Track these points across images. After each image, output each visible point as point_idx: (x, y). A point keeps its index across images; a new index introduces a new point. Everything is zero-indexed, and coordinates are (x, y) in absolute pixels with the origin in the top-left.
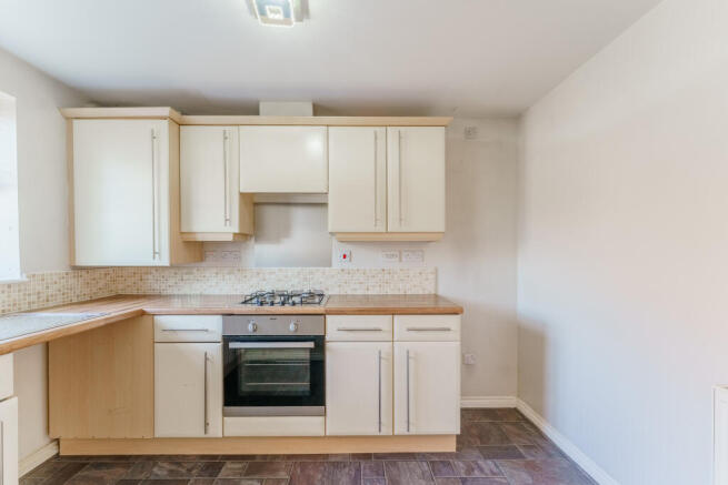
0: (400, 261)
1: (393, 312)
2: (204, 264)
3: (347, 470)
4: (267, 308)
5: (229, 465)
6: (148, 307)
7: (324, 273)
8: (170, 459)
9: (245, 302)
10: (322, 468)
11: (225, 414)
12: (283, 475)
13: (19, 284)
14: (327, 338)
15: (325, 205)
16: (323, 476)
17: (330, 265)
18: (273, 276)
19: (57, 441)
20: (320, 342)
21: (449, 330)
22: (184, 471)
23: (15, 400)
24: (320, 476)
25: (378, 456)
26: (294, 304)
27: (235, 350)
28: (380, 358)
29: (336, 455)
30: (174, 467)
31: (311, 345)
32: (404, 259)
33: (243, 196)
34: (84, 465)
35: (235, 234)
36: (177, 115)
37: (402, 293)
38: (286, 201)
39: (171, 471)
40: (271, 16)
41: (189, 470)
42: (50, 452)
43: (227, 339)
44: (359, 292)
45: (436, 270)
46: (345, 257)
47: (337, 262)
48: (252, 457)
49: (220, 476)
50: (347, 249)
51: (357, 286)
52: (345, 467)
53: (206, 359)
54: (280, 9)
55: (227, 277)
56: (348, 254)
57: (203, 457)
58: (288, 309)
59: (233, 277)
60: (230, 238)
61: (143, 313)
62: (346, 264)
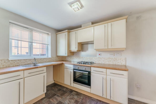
0: (114, 55)
1: (107, 68)
2: (74, 56)
3: (94, 102)
4: (80, 64)
5: (74, 92)
6: (64, 62)
7: (95, 58)
8: (66, 88)
9: (78, 63)
10: (89, 99)
11: (74, 83)
12: (82, 97)
13: (51, 58)
14: (91, 72)
15: (93, 43)
16: (89, 101)
17: (96, 56)
18: (85, 58)
19: (54, 81)
20: (89, 73)
21: (123, 75)
22: (67, 90)
23: (46, 73)
24: (88, 101)
25: (103, 102)
26: (82, 64)
27: (75, 72)
28: (103, 79)
29: (93, 98)
30: (66, 89)
31: (87, 73)
32: (115, 55)
33: (78, 43)
34: (57, 85)
35: (77, 50)
36: (68, 31)
37: (114, 64)
38: (87, 43)
39: (66, 90)
40: (76, 10)
41: (68, 91)
42: (53, 82)
43: (74, 69)
44: (103, 63)
45: (126, 58)
46: (99, 55)
47: (98, 56)
48: (78, 92)
49: (72, 93)
50: (100, 53)
51: (103, 61)
52: (94, 101)
53: (71, 72)
54: (77, 8)
55: (77, 58)
56: (100, 54)
57: (71, 89)
58: (84, 65)
59: (78, 58)
60: (76, 51)
61: (63, 63)
62: (100, 56)
